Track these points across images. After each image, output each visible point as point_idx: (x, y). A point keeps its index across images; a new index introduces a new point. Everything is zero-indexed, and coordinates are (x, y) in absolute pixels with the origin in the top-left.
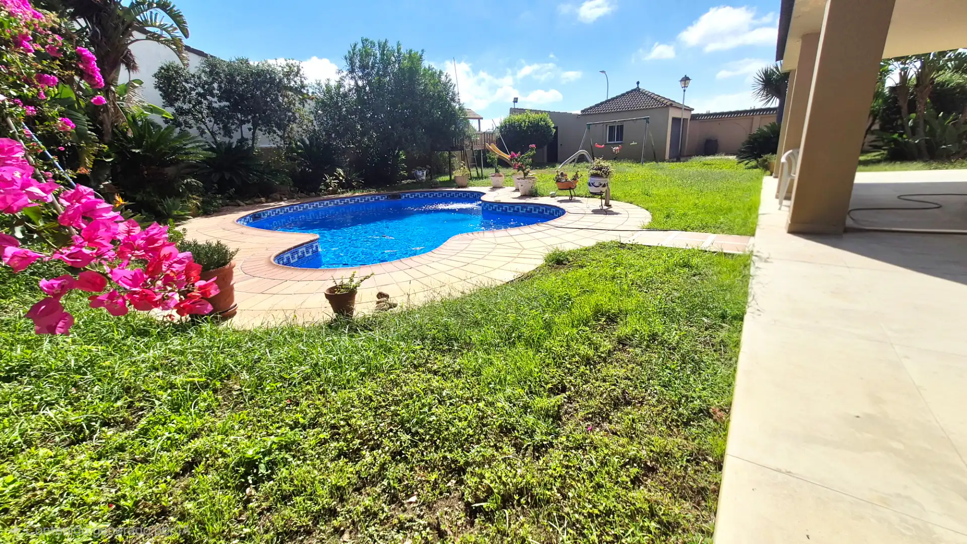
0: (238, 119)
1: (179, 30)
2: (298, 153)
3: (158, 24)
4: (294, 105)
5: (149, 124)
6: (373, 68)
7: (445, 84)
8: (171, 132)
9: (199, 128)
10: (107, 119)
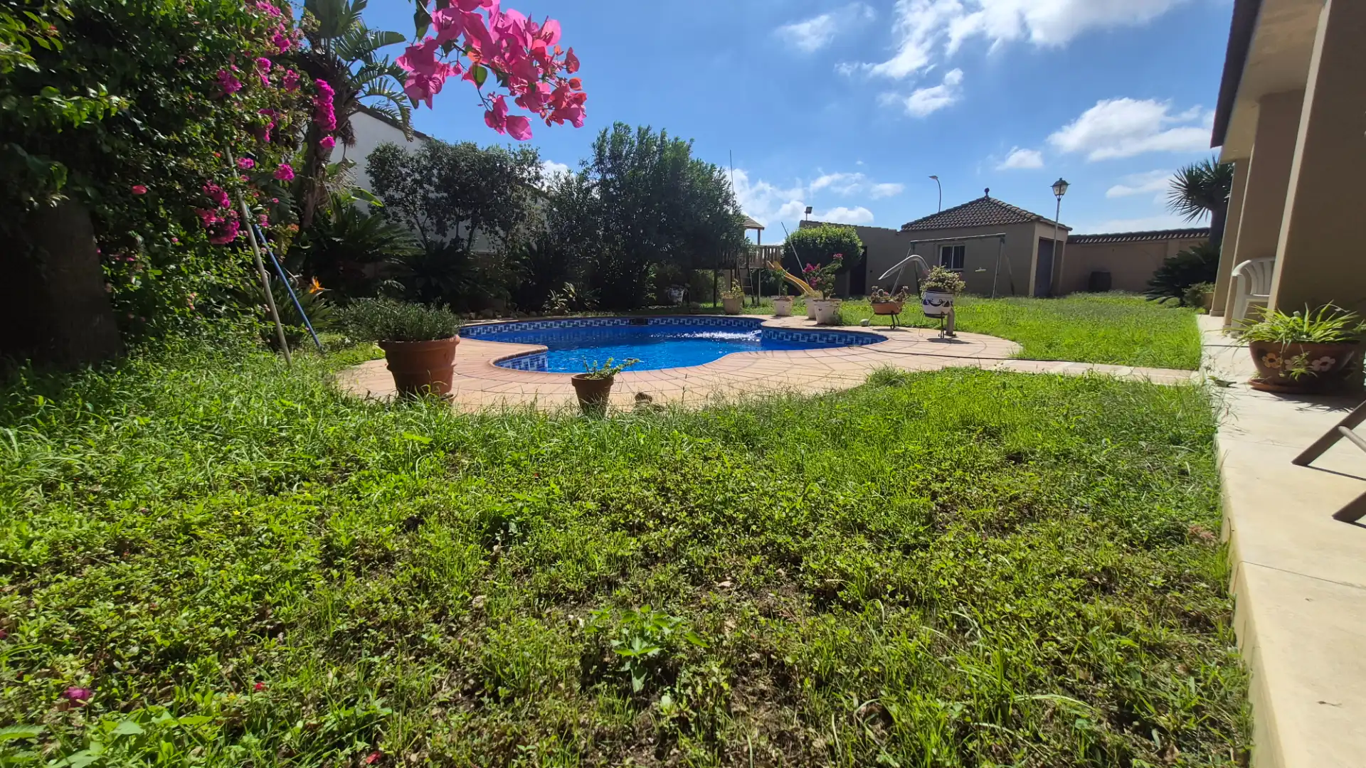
0: (455, 214)
1: (408, 100)
2: (522, 261)
3: (386, 92)
4: (524, 200)
5: (354, 211)
6: (626, 158)
7: (718, 182)
8: (377, 223)
9: (408, 222)
10: (310, 200)
